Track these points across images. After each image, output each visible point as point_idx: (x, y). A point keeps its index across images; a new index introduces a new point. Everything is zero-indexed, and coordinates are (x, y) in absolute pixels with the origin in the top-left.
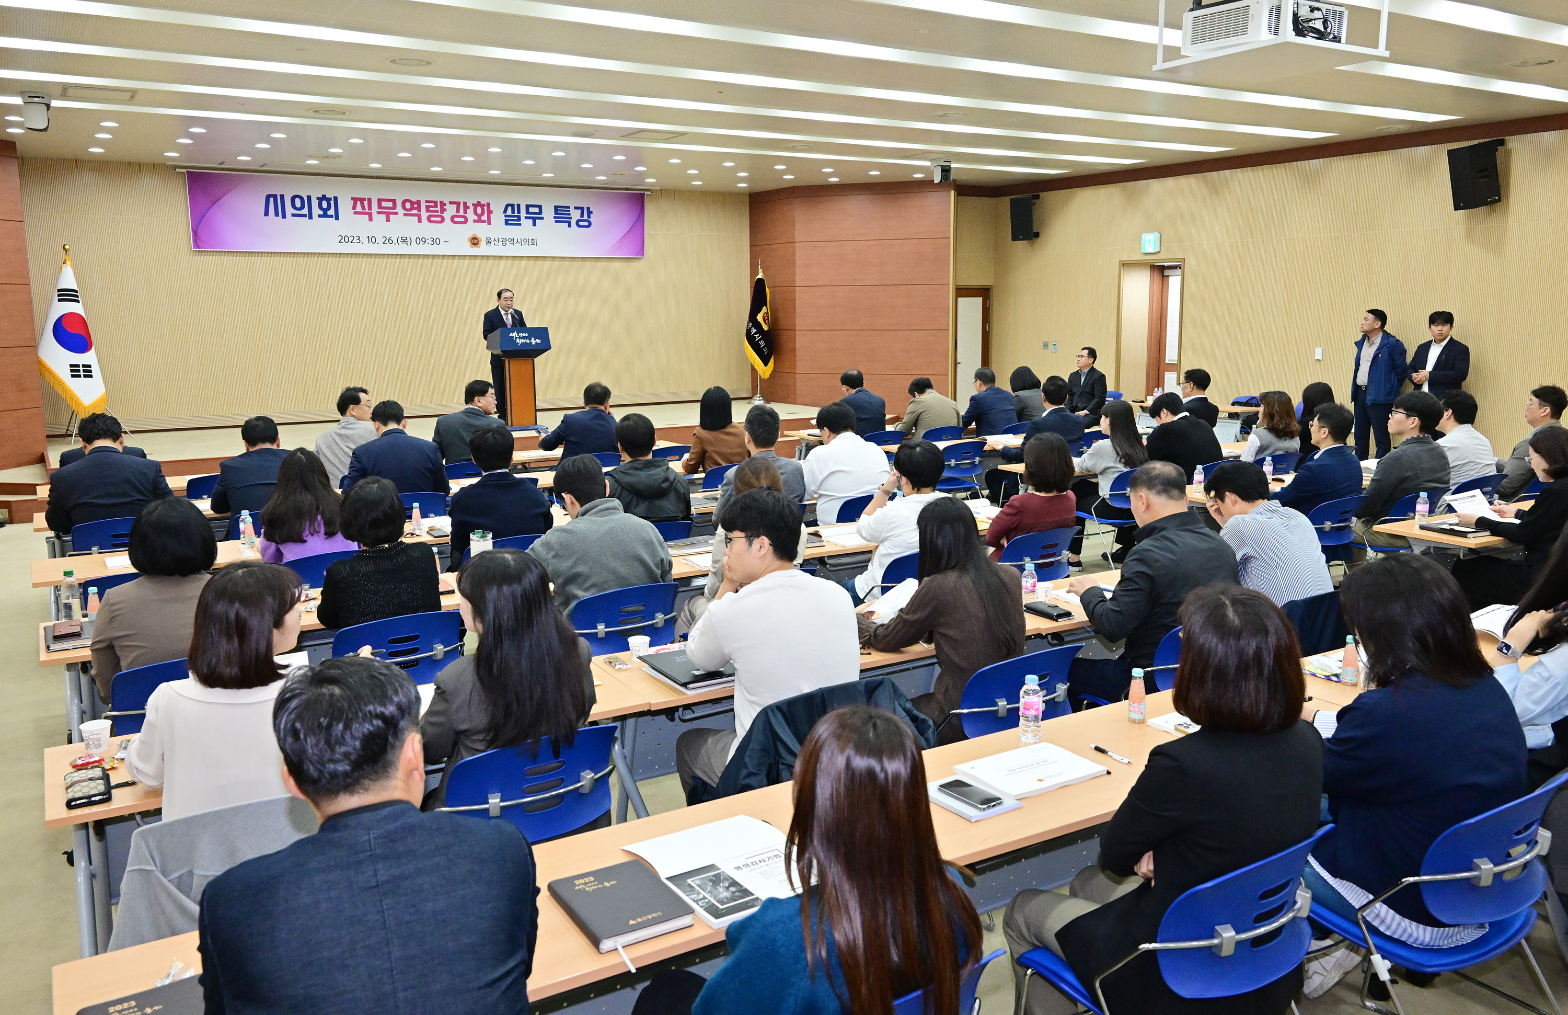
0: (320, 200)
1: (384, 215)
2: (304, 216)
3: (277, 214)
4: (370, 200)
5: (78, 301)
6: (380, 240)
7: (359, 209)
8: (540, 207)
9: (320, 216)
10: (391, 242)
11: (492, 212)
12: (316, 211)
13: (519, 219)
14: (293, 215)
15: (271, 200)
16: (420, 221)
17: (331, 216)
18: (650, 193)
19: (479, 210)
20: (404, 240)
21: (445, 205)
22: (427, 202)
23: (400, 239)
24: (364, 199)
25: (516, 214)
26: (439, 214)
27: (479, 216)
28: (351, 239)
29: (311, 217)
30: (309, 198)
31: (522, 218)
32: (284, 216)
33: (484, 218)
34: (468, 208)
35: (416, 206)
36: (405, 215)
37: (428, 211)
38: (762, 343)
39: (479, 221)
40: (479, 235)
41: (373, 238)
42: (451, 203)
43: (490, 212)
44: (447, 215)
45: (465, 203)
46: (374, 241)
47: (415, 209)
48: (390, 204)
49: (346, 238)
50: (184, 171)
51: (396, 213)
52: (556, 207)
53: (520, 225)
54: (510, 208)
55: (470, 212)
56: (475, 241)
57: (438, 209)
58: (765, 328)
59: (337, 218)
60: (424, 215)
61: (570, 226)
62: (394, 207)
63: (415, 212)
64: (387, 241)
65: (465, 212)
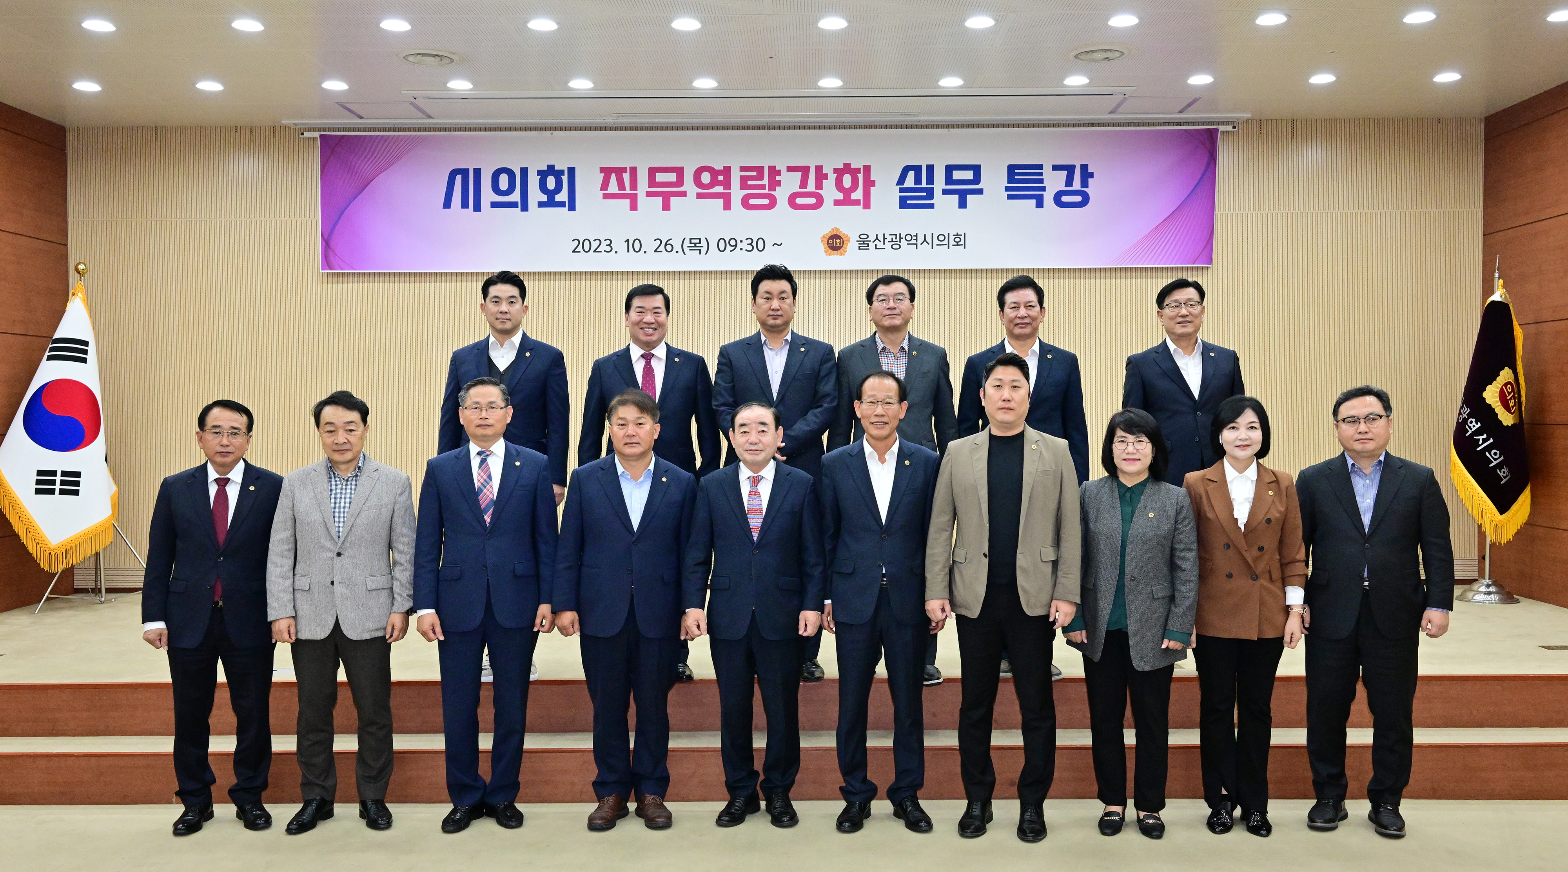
0: (543, 175)
1: (660, 199)
2: (513, 205)
3: (465, 205)
4: (634, 171)
5: (84, 361)
6: (649, 245)
7: (613, 188)
8: (976, 169)
9: (541, 204)
10: (669, 248)
11: (873, 183)
12: (536, 195)
13: (930, 194)
14: (494, 205)
15: (459, 178)
16: (727, 206)
17: (561, 204)
18: (1229, 128)
19: (847, 181)
20: (695, 245)
21: (779, 173)
22: (743, 169)
23: (687, 243)
24: (624, 170)
25: (924, 185)
26: (766, 191)
27: (847, 192)
28: (595, 245)
29: (525, 208)
30: (524, 171)
31: (938, 192)
32: (477, 208)
33: (858, 195)
34: (826, 177)
35: (721, 178)
36: (700, 196)
37: (743, 186)
38: (1495, 457)
39: (846, 201)
40: (844, 230)
41: (637, 243)
42: (790, 169)
43: (869, 183)
44: (782, 194)
45: (819, 169)
46: (637, 248)
47: (719, 183)
48: (672, 177)
49: (587, 243)
50: (317, 135)
51: (683, 194)
52: (1012, 169)
53: (931, 206)
54: (911, 174)
55: (829, 185)
56: (835, 242)
57: (765, 181)
58: (1507, 419)
59: (572, 208)
60: (737, 194)
61: (1040, 204)
62: (680, 182)
63: (719, 189)
64: (662, 248)
65: (819, 186)
